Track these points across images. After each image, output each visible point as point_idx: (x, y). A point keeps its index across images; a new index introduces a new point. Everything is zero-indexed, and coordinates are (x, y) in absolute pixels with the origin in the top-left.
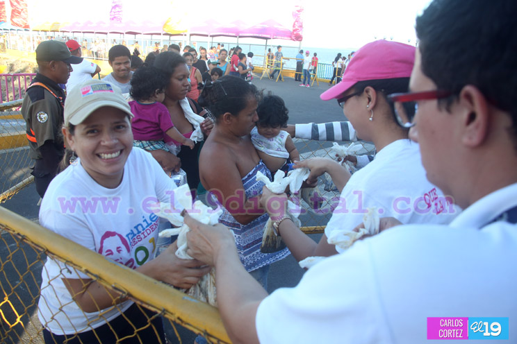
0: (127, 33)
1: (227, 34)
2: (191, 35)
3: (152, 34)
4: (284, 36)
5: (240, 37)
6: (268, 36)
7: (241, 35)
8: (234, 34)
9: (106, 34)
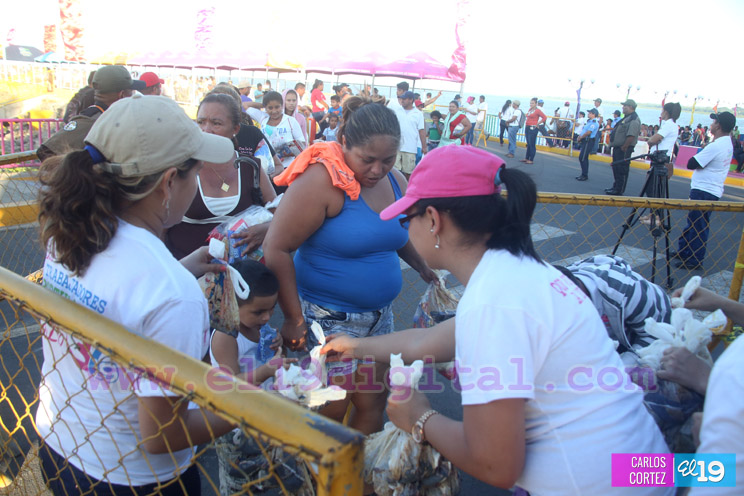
0: (218, 68)
1: (359, 71)
2: (307, 72)
3: (253, 70)
4: (440, 75)
5: (377, 75)
6: (417, 75)
7: (377, 72)
8: (368, 72)
9: (190, 68)
